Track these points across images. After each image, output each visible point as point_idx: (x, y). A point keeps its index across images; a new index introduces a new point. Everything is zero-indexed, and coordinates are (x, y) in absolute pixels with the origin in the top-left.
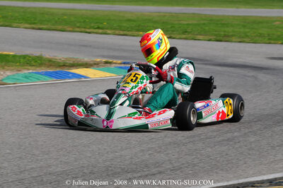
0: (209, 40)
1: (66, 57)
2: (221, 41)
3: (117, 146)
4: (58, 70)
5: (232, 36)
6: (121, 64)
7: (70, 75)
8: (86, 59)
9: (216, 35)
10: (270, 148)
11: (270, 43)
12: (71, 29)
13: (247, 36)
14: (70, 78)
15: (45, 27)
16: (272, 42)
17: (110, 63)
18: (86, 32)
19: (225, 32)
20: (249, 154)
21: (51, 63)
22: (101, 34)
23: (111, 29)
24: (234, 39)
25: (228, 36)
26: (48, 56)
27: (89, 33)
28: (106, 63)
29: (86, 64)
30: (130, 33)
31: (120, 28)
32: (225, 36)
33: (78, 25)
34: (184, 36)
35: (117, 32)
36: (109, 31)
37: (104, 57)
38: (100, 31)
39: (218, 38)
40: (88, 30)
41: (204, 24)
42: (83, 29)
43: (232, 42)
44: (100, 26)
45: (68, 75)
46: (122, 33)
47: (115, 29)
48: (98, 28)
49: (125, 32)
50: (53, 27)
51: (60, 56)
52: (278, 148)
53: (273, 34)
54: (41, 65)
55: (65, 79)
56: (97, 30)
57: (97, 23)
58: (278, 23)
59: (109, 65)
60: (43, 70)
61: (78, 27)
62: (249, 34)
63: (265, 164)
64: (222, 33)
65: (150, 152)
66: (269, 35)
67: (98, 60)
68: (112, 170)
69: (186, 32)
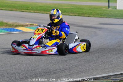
0: (75, 16)
1: (13, 22)
2: (80, 16)
3: (37, 62)
4: (10, 28)
5: (85, 14)
6: (37, 25)
7: (16, 30)
8: (22, 23)
9: (78, 13)
10: (102, 63)
11: (101, 17)
12: (15, 10)
13: (92, 14)
14: (15, 31)
15: (4, 9)
16: (102, 17)
17: (33, 25)
18: (22, 11)
19: (82, 12)
20: (94, 66)
21: (7, 25)
22: (28, 12)
23: (33, 10)
24: (86, 15)
25: (83, 14)
26: (5, 22)
27: (23, 12)
28: (31, 25)
29: (22, 25)
30: (41, 12)
31: (37, 10)
32: (82, 14)
33: (18, 8)
34: (64, 14)
35: (35, 11)
36: (32, 11)
37: (30, 22)
38: (28, 11)
39: (79, 15)
40: (23, 11)
41: (73, 8)
42: (20, 10)
43: (85, 16)
44: (28, 9)
45: (14, 30)
46: (37, 12)
47: (34, 10)
48: (27, 10)
49: (39, 12)
50: (8, 9)
51: (11, 22)
52: (106, 63)
53: (103, 13)
54: (2, 25)
55: (13, 32)
56: (27, 11)
57: (27, 7)
58: (104, 8)
59: (32, 26)
60: (4, 27)
61: (19, 9)
62: (92, 13)
63: (101, 70)
64: (81, 13)
65: (51, 64)
66: (101, 14)
67: (28, 24)
68: (35, 72)
69: (65, 12)
